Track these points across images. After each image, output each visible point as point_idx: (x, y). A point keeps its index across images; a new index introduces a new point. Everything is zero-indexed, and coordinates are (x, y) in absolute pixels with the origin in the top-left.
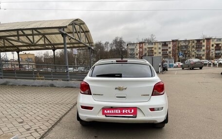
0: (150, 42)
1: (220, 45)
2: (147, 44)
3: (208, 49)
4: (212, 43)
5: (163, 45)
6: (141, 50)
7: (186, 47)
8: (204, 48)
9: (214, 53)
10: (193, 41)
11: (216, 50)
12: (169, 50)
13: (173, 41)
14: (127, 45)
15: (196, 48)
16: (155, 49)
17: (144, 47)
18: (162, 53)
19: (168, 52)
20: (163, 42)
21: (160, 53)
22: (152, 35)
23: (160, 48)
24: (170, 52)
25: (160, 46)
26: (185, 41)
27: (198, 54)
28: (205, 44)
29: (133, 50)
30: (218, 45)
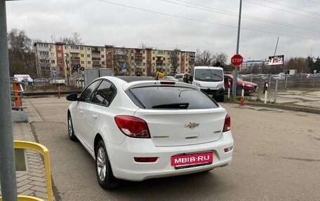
0: (73, 46)
1: (162, 59)
2: (69, 47)
3: (149, 62)
4: (153, 55)
5: (93, 51)
6: (60, 55)
7: (124, 57)
8: (145, 61)
9: (155, 68)
10: (132, 50)
11: (158, 64)
12: (103, 60)
13: (107, 47)
14: (35, 45)
15: (136, 60)
16: (82, 55)
17: (65, 51)
18: (92, 63)
19: (101, 63)
20: (94, 47)
21: (89, 63)
22: (76, 34)
23: (89, 56)
24: (103, 63)
25: (89, 52)
26: (123, 49)
27: (137, 69)
28: (145, 55)
29: (46, 53)
30: (159, 58)
